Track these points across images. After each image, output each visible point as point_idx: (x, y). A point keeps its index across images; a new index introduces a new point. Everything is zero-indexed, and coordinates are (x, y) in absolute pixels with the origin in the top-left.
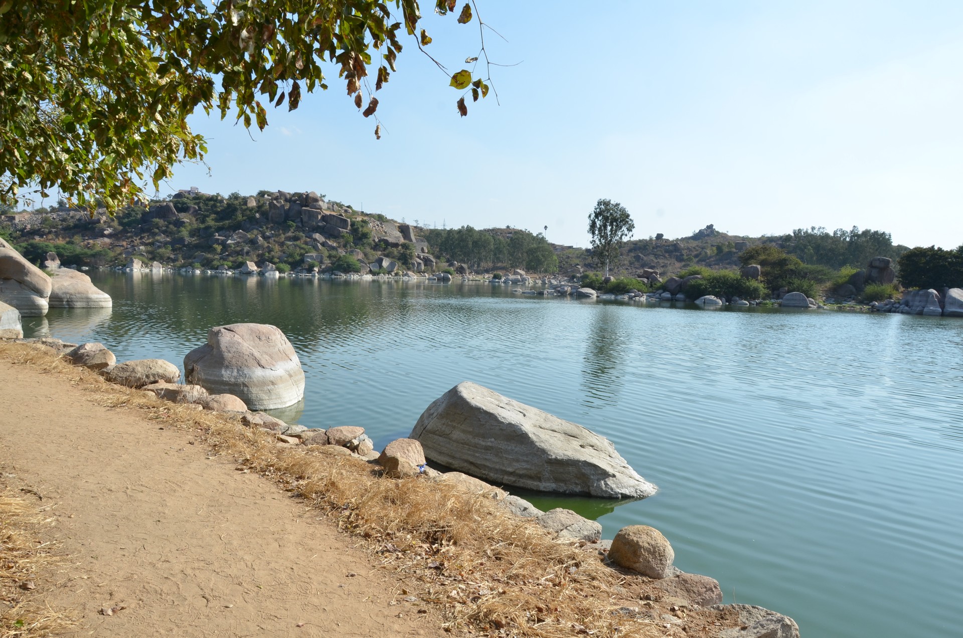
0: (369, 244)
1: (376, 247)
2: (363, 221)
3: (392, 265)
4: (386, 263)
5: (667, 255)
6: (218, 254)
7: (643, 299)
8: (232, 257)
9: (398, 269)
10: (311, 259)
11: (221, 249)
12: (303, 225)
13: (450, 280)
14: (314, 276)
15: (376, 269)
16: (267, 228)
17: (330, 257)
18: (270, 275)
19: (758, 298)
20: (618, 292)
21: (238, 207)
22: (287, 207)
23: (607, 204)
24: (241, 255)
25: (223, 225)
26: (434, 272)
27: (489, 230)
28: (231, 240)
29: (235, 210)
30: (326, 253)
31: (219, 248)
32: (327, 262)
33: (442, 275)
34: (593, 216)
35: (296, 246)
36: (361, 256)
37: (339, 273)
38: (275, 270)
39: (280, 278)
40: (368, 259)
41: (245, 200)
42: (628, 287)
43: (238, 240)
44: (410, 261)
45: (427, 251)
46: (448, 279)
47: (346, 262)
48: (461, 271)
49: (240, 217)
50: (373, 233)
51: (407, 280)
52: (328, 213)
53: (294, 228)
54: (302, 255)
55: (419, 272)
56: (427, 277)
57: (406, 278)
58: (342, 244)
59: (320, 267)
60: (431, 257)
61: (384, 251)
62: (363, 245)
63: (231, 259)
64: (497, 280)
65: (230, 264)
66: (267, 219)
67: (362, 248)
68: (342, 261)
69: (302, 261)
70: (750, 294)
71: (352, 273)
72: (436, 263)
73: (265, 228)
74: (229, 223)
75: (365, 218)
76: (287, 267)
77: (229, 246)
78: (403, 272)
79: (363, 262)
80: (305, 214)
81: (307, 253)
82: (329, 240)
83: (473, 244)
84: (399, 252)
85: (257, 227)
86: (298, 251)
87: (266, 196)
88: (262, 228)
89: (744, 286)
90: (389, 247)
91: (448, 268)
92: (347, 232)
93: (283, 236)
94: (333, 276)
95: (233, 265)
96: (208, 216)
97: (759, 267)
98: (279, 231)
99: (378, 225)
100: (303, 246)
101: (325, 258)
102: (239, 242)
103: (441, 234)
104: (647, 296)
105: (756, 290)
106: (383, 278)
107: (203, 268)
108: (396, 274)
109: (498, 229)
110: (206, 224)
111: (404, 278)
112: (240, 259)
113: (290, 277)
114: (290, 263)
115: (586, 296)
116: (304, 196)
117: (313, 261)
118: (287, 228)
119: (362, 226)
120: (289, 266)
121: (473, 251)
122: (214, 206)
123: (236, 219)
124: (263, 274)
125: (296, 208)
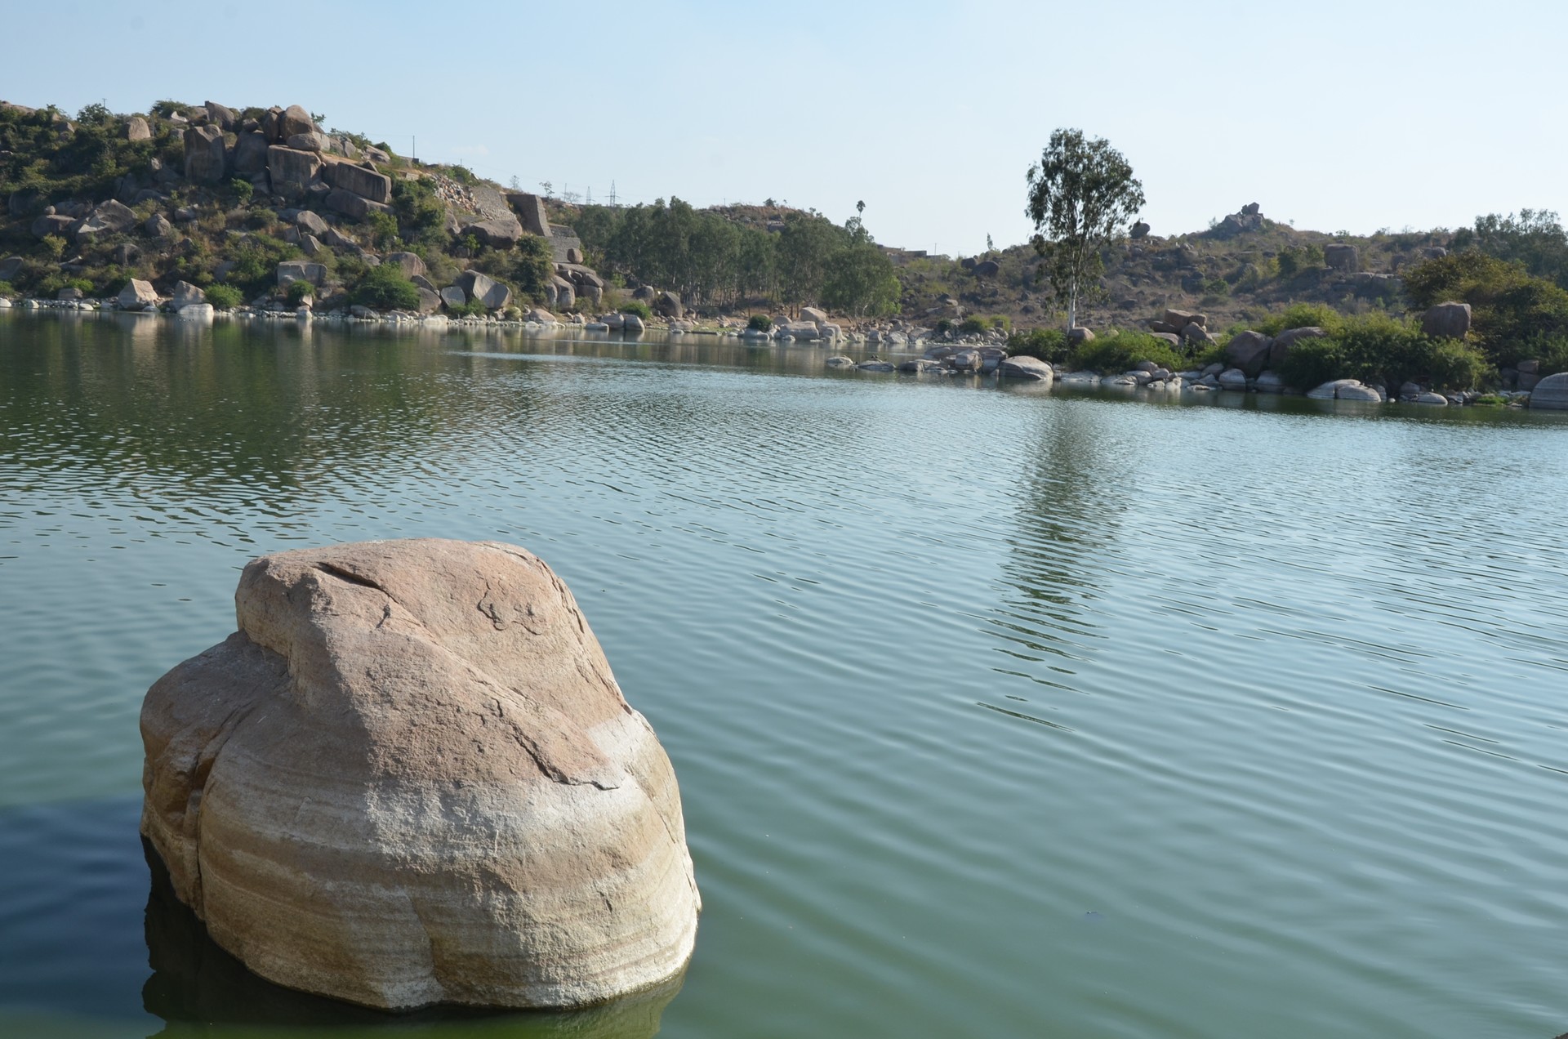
0: (439, 240)
1: (455, 247)
2: (422, 182)
3: (497, 293)
4: (481, 288)
5: (1158, 275)
6: (56, 259)
7: (1176, 387)
8: (93, 266)
9: (512, 303)
10: (294, 275)
11: (65, 247)
12: (271, 190)
13: (641, 331)
14: (303, 318)
15: (458, 303)
16: (181, 196)
17: (341, 270)
18: (191, 313)
19: (1467, 386)
20: (1107, 367)
21: (105, 141)
22: (231, 142)
23: (1071, 141)
24: (115, 262)
25: (67, 186)
26: (600, 310)
27: (723, 210)
28: (89, 224)
29: (98, 147)
30: (332, 261)
31: (59, 244)
32: (335, 282)
33: (622, 318)
34: (1040, 174)
35: (256, 241)
36: (419, 269)
37: (366, 311)
38: (204, 302)
39: (216, 320)
40: (436, 276)
41: (123, 125)
42: (1133, 355)
43: (109, 224)
44: (541, 283)
45: (581, 259)
46: (638, 330)
47: (384, 284)
48: (664, 308)
49: (110, 166)
50: (448, 213)
51: (533, 330)
52: (335, 160)
53: (248, 196)
54: (271, 265)
55: (564, 311)
56: (584, 324)
57: (531, 326)
58: (370, 238)
59: (319, 296)
60: (593, 275)
61: (476, 256)
62: (424, 240)
63: (90, 271)
64: (759, 333)
65: (88, 284)
66: (181, 173)
67: (423, 249)
68: (373, 280)
69: (272, 280)
70: (1448, 376)
71: (399, 311)
72: (604, 288)
73: (175, 194)
74: (83, 181)
75: (427, 175)
76: (232, 294)
77: (85, 238)
78: (525, 311)
79: (424, 284)
80: (277, 163)
81: (283, 259)
82: (338, 228)
83: (691, 242)
84: (513, 261)
85: (154, 193)
86: (261, 253)
87: (175, 115)
88: (169, 195)
89: (1431, 354)
90: (489, 248)
91: (634, 301)
92: (383, 209)
93: (221, 216)
94: (351, 319)
95: (95, 287)
96: (28, 163)
97: (1467, 307)
98: (210, 204)
99: (458, 193)
100: (274, 242)
101: (330, 273)
102: (109, 230)
103: (607, 218)
104: (1184, 378)
105: (1462, 366)
106: (477, 324)
107: (18, 295)
108: (508, 315)
109: (747, 208)
110: (25, 183)
111: (527, 326)
112: (114, 272)
113: (241, 318)
114: (242, 286)
115: (1028, 377)
116: (275, 117)
117: (301, 281)
118: (230, 197)
119: (421, 195)
120: (240, 293)
121: (691, 259)
122: (43, 138)
123: (100, 172)
124: (175, 311)
125: (255, 146)
